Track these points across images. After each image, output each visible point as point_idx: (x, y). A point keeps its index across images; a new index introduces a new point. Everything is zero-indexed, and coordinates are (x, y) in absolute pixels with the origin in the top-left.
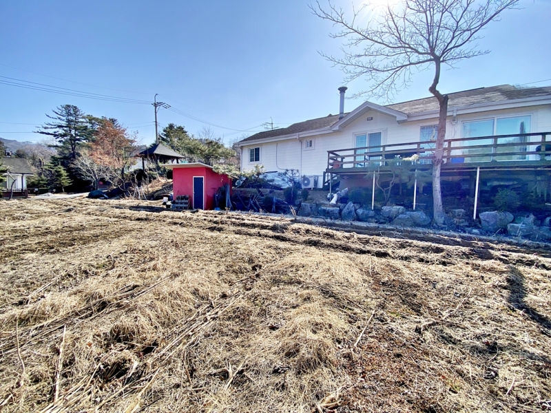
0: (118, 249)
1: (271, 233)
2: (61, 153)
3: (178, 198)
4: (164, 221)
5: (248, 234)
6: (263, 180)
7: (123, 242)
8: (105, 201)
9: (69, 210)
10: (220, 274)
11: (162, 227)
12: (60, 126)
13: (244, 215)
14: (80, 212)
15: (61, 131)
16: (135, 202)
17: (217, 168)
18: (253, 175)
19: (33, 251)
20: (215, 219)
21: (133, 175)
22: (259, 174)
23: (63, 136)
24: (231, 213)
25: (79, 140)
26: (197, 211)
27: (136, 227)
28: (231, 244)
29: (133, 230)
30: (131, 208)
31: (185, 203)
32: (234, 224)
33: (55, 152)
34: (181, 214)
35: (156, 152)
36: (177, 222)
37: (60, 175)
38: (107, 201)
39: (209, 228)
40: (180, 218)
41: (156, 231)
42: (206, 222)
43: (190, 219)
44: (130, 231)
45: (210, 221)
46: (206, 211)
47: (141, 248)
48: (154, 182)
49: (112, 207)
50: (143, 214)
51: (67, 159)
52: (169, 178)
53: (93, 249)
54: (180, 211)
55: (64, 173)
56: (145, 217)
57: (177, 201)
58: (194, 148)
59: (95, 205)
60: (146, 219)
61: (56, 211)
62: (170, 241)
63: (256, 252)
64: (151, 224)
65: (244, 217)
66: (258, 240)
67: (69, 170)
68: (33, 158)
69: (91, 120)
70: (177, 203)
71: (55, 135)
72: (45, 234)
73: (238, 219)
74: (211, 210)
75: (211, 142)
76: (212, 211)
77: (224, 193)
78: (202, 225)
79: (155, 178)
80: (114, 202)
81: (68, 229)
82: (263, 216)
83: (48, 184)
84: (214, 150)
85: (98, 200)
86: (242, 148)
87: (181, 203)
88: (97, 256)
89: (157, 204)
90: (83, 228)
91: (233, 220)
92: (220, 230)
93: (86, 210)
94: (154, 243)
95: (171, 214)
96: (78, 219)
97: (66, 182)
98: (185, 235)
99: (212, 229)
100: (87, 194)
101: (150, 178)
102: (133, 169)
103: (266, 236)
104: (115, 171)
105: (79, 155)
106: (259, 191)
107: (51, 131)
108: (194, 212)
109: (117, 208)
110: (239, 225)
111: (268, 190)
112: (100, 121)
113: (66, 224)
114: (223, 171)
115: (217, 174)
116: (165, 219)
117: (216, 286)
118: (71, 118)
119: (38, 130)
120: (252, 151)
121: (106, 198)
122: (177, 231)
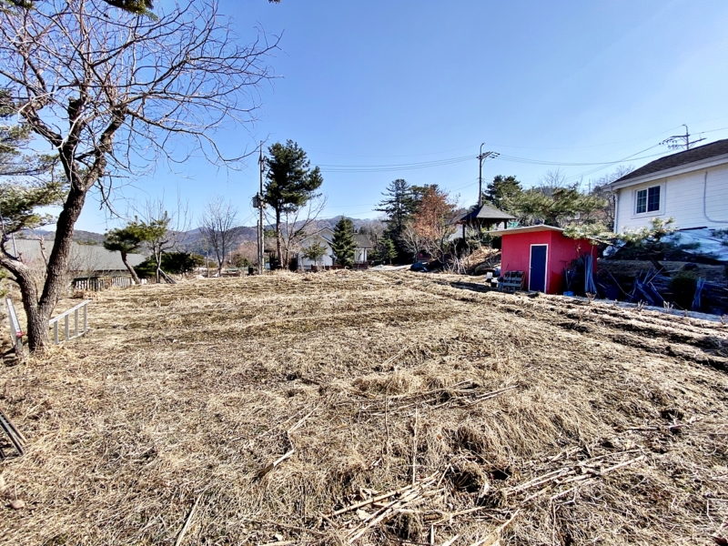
0: (449, 333)
1: (699, 353)
2: (390, 227)
3: (507, 275)
4: (494, 305)
5: (642, 347)
6: (669, 245)
7: (453, 326)
8: (425, 274)
9: (399, 283)
10: (595, 405)
11: (493, 313)
12: (391, 202)
13: (625, 309)
14: (407, 285)
15: (391, 206)
16: (456, 278)
17: (572, 231)
18: (645, 238)
19: (380, 321)
20: (570, 311)
21: (452, 245)
22: (659, 235)
23: (393, 210)
24: (597, 303)
25: (404, 212)
26: (537, 295)
27: (462, 308)
28: (609, 358)
29: (460, 312)
30: (453, 284)
31: (517, 282)
32: (608, 323)
33: (385, 226)
34: (513, 297)
35: (480, 215)
36: (512, 308)
37: (389, 248)
38: (427, 274)
39: (562, 325)
40: (514, 303)
41: (487, 318)
42: (554, 314)
43: (529, 306)
44: (457, 312)
45: (562, 313)
46: (550, 296)
47: (473, 337)
48: (475, 252)
49: (434, 282)
50: (467, 293)
51: (395, 231)
52: (494, 248)
53: (426, 329)
54: (512, 293)
55: (392, 245)
56: (471, 297)
57: (505, 278)
58: (534, 205)
59: (419, 278)
60: (472, 301)
61: (390, 283)
62: (507, 335)
63: (667, 385)
64: (478, 307)
65: (627, 313)
66: (669, 362)
67: (395, 243)
68: (371, 234)
69: (416, 190)
70: (506, 281)
71: (387, 211)
72: (386, 305)
73: (615, 315)
74: (559, 294)
75: (562, 192)
76: (560, 297)
77: (581, 270)
78: (549, 317)
79: (476, 248)
80: (433, 275)
81: (402, 303)
82: (671, 316)
83: (380, 257)
84: (565, 204)
85: (419, 273)
86: (619, 191)
87: (511, 282)
88: (431, 337)
89: (480, 280)
90: (412, 304)
91: (606, 316)
92: (582, 330)
93: (412, 283)
94: (487, 334)
95: (501, 296)
96: (408, 294)
97: (393, 254)
98: (526, 329)
99: (568, 327)
100: (409, 266)
101: (471, 248)
102: (452, 238)
103: (687, 358)
104: (436, 241)
105: (405, 228)
106: (659, 267)
107: (384, 207)
108: (533, 296)
109: (439, 283)
110: (617, 327)
111: (682, 264)
112: (423, 190)
113: (399, 298)
114: (582, 234)
115: (571, 239)
116: (494, 302)
117: (590, 423)
118: (400, 192)
119: (375, 208)
120: (642, 194)
121: (425, 272)
122: (514, 321)
